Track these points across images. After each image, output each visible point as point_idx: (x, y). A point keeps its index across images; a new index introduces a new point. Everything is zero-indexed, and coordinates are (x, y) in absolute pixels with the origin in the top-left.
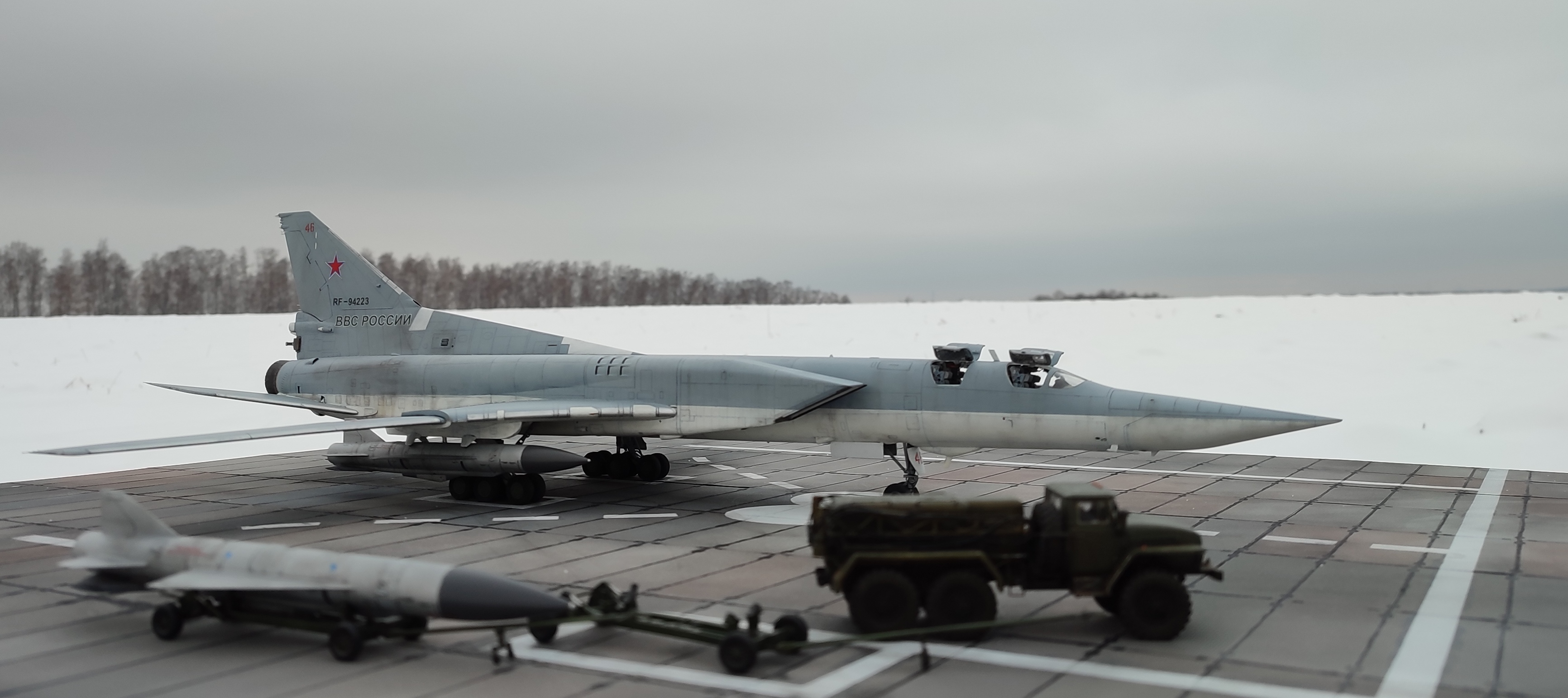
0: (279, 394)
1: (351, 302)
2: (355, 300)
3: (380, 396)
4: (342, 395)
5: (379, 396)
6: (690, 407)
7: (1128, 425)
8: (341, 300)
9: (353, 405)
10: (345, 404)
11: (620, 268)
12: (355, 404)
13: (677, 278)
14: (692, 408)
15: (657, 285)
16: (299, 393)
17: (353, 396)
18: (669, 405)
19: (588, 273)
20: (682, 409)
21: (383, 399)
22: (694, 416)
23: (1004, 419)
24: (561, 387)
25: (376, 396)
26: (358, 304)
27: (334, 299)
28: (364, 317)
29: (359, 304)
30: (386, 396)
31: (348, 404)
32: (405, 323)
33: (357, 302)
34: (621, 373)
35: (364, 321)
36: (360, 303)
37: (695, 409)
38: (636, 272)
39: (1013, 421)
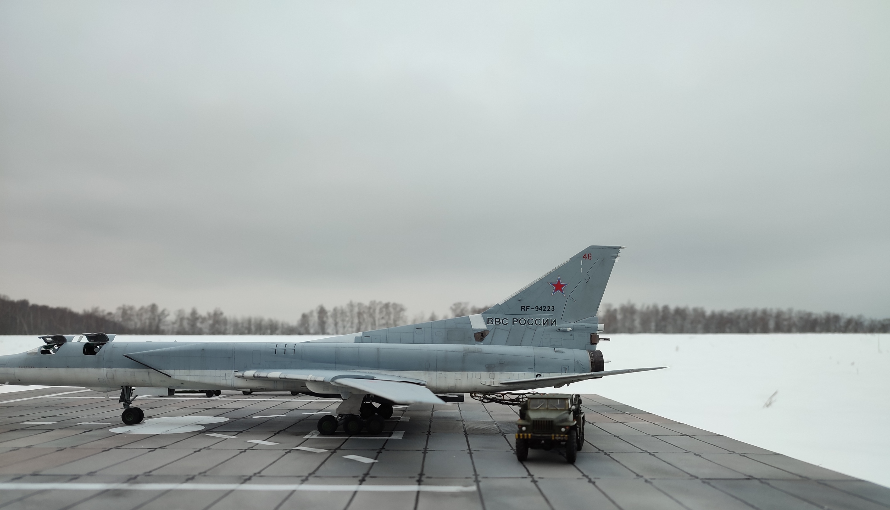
11: (799, 312)
13: (837, 318)
15: (824, 321)
19: (779, 315)
38: (810, 314)
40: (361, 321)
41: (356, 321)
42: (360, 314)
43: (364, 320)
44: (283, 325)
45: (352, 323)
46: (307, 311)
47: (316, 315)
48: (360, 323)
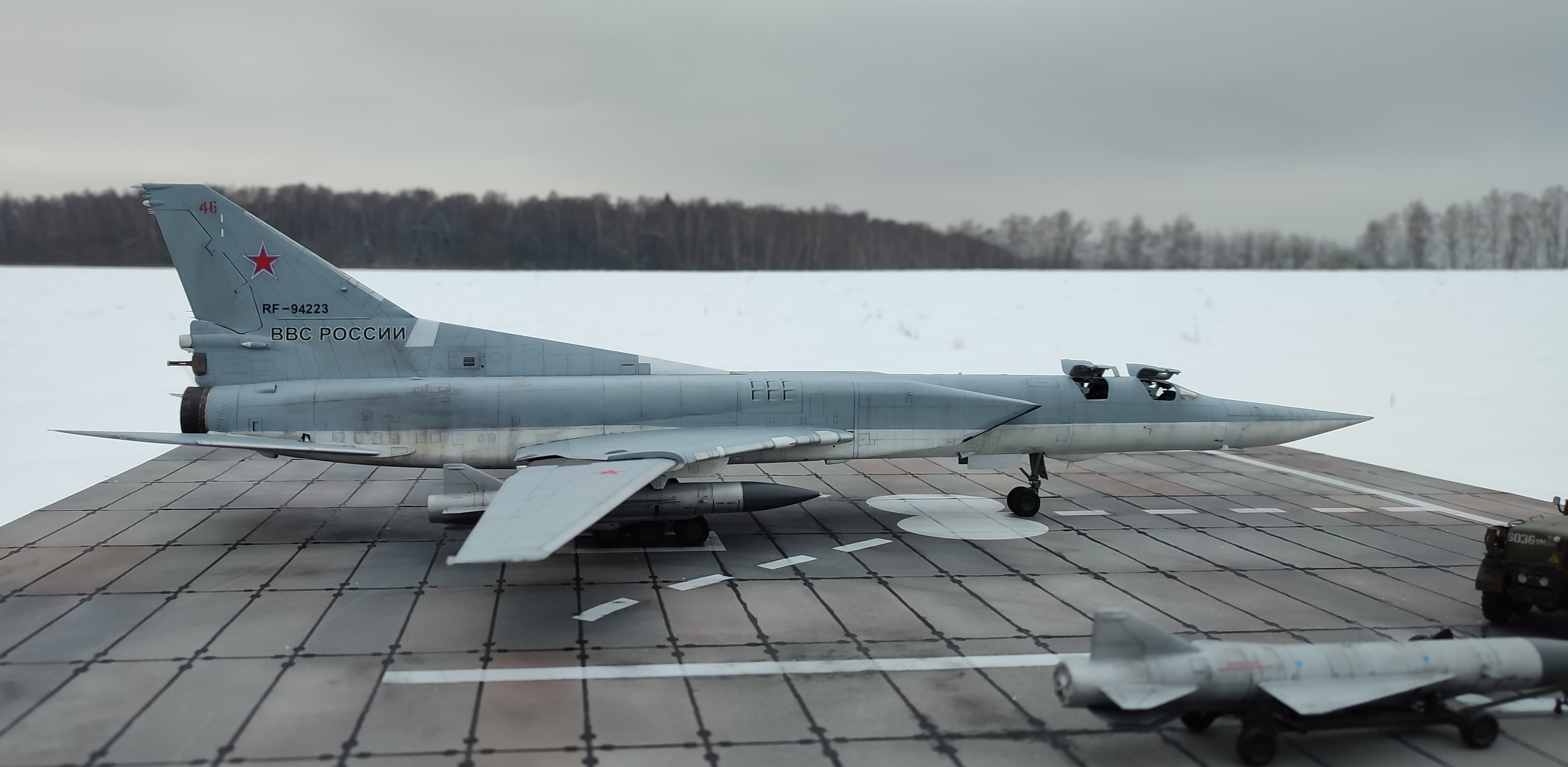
0: (209, 432)
1: (295, 308)
2: (303, 306)
3: (419, 432)
4: (345, 432)
5: (417, 432)
6: (870, 430)
7: (1243, 429)
8: (276, 307)
9: (367, 444)
10: (353, 444)
12: (372, 442)
14: (872, 431)
16: (254, 430)
17: (367, 433)
18: (845, 430)
20: (861, 433)
21: (425, 435)
22: (875, 440)
23: (1145, 428)
24: (705, 414)
25: (412, 432)
26: (308, 312)
27: (264, 305)
28: (322, 329)
29: (311, 313)
30: (429, 431)
31: (357, 443)
32: (395, 337)
33: (306, 309)
34: (785, 398)
35: (322, 335)
36: (313, 310)
37: (874, 433)
39: (1152, 430)
40: (1520, 235)
41: (1506, 235)
42: (1516, 220)
43: (1527, 233)
44: (1322, 248)
45: (1495, 241)
46: (1380, 216)
47: (1402, 225)
48: (1515, 240)
